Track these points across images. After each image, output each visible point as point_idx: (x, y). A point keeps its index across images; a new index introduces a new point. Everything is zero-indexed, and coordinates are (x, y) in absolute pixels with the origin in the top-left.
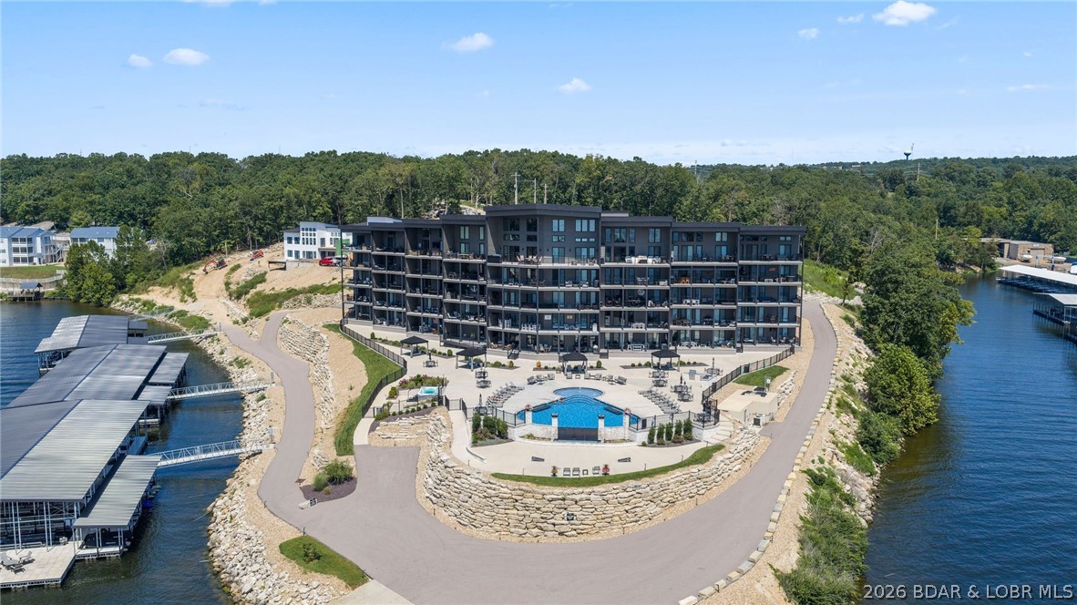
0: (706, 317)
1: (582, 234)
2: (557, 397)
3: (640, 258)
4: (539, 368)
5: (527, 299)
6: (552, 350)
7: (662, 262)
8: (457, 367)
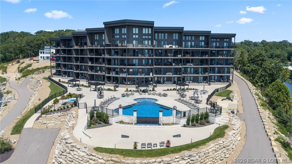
0: (196, 71)
1: (145, 35)
2: (136, 102)
3: (170, 45)
4: (127, 90)
5: (122, 62)
6: (133, 84)
7: (179, 47)
8: (91, 91)
